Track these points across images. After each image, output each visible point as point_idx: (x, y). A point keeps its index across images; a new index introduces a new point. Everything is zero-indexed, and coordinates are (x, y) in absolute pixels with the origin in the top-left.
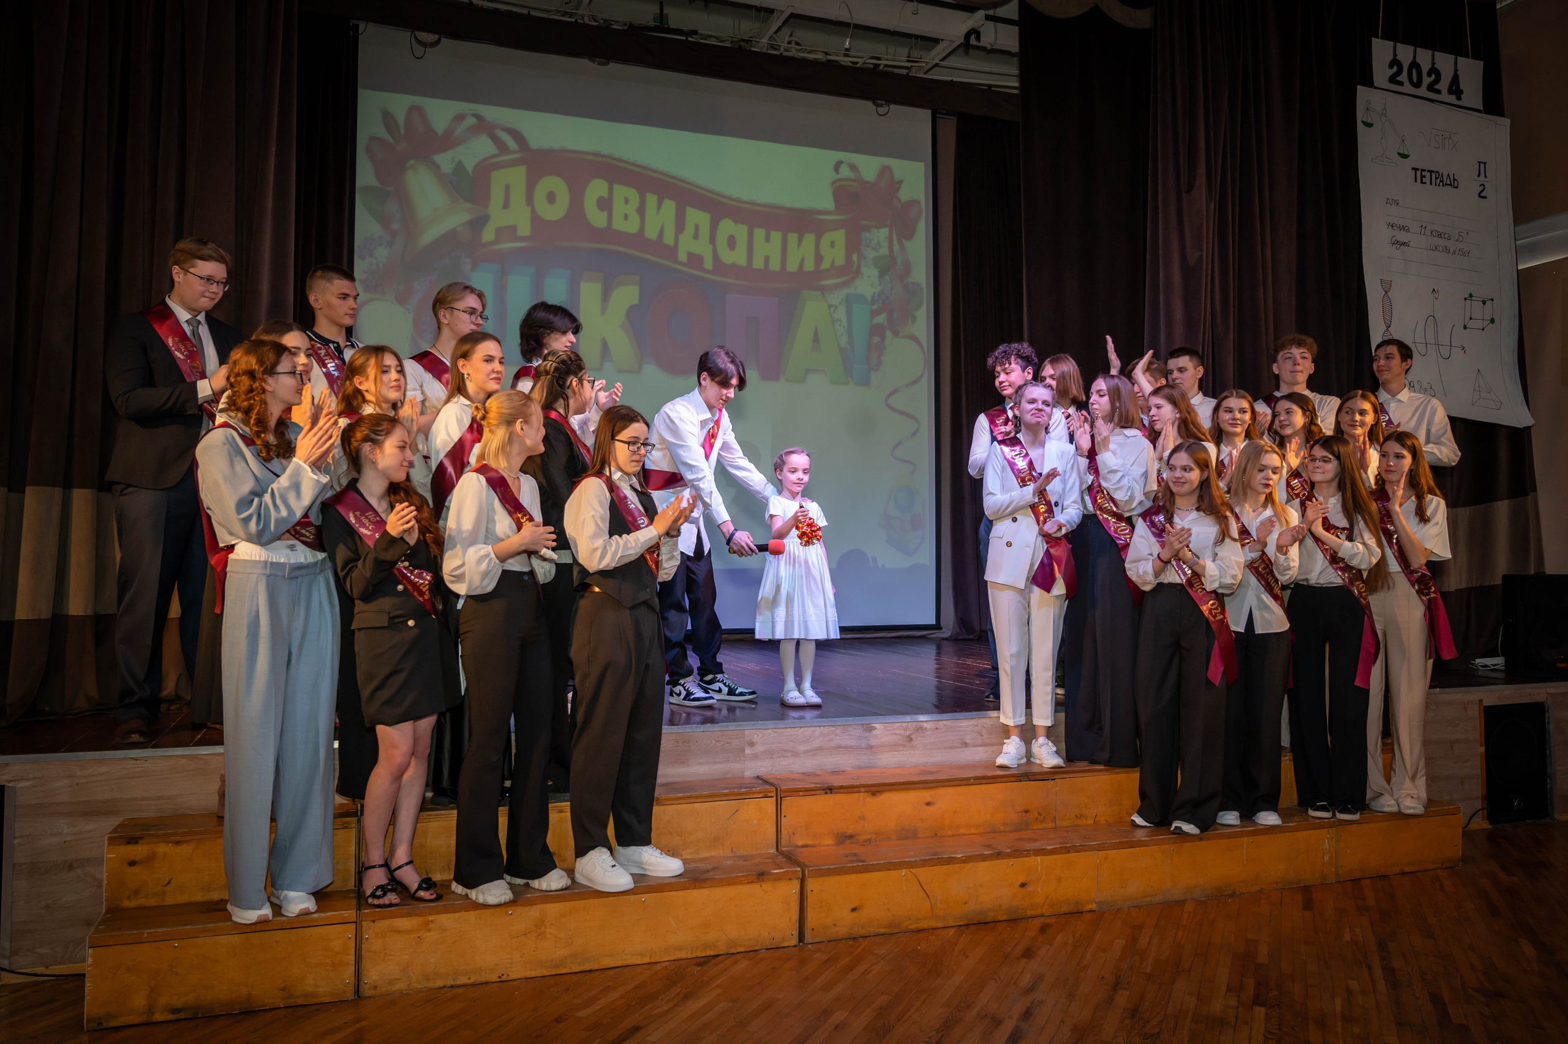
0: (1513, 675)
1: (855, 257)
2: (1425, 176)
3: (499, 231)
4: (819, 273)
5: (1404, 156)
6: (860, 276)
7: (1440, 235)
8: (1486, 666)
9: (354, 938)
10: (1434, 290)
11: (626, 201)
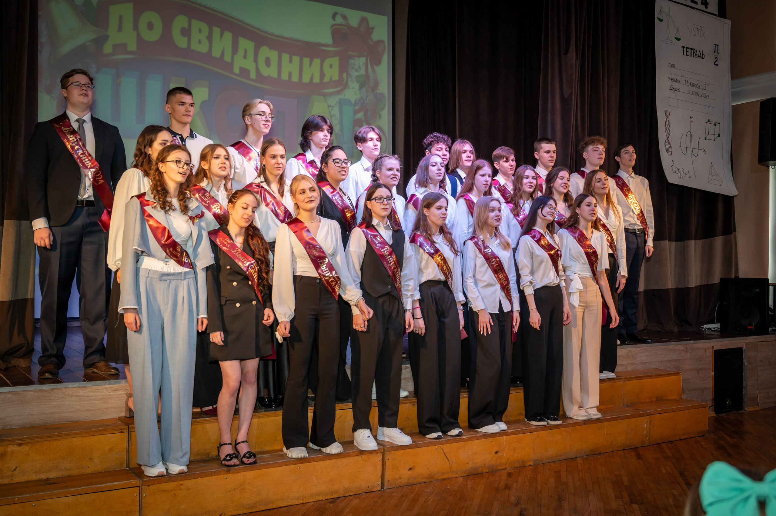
0: (724, 333)
1: (345, 75)
2: (688, 52)
3: (115, 46)
4: (322, 85)
5: (678, 39)
6: (348, 87)
7: (694, 86)
8: (710, 329)
9: (138, 496)
10: (691, 117)
11: (200, 31)
